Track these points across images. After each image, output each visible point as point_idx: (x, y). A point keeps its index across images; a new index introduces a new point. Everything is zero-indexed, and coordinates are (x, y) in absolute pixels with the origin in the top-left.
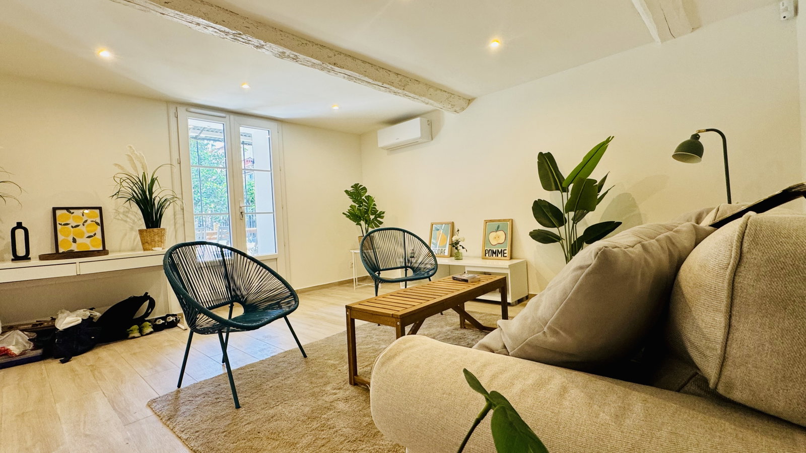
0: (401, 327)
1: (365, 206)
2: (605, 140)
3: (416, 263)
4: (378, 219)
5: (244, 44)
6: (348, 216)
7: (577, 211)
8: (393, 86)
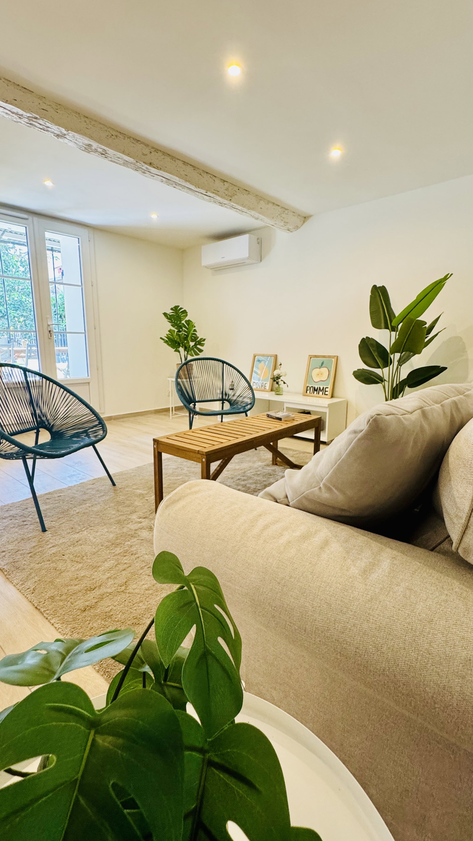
0: (207, 464)
1: (185, 331)
2: (443, 277)
3: (234, 395)
4: (198, 346)
5: (42, 130)
6: (166, 342)
7: (404, 353)
8: (219, 196)
